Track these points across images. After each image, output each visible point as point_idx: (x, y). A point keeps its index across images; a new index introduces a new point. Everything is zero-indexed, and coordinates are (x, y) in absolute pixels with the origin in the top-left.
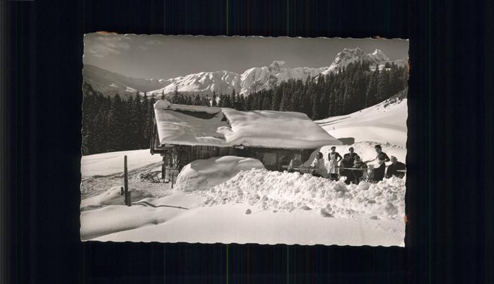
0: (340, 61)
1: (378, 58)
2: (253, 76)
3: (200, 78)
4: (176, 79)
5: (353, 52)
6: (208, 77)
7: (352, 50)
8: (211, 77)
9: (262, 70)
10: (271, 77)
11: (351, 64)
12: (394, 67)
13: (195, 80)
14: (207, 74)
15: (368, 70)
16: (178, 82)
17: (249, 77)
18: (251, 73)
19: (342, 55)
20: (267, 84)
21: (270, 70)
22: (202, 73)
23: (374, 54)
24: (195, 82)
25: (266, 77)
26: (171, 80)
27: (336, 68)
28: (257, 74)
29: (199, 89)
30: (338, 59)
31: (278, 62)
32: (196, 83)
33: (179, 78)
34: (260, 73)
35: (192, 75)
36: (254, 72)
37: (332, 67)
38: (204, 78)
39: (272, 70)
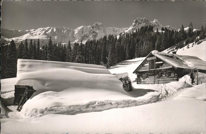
0: (135, 25)
1: (156, 25)
2: (82, 31)
3: (47, 31)
4: (31, 30)
5: (142, 20)
6: (53, 30)
7: (141, 19)
8: (55, 30)
9: (87, 28)
10: (94, 32)
11: (142, 27)
12: (166, 30)
13: (44, 32)
14: (52, 28)
15: (152, 31)
16: (32, 32)
17: (79, 31)
18: (81, 29)
19: (136, 22)
20: (91, 36)
21: (93, 28)
22: (49, 28)
23: (154, 22)
25: (90, 32)
26: (27, 31)
27: (133, 29)
28: (84, 30)
29: (46, 38)
30: (134, 24)
31: (98, 23)
32: (45, 34)
33: (32, 30)
34: (87, 29)
35: (42, 29)
36: (83, 29)
37: (131, 28)
38: (50, 31)
39: (94, 28)
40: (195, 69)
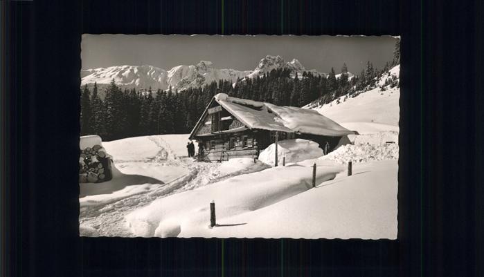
0: (263, 66)
1: (295, 67)
2: (180, 73)
3: (123, 71)
4: (96, 70)
5: (274, 60)
6: (132, 70)
7: (273, 58)
8: (136, 71)
9: (189, 69)
10: (199, 76)
11: (274, 70)
12: (310, 75)
13: (118, 73)
14: (131, 68)
15: (289, 77)
16: (98, 73)
17: (176, 74)
18: (178, 71)
19: (265, 61)
20: (194, 82)
21: (197, 69)
22: (126, 66)
23: (292, 63)
24: (118, 75)
25: (193, 76)
26: (91, 70)
27: (260, 73)
28: (184, 73)
29: (122, 82)
30: (261, 65)
31: (205, 62)
32: (120, 76)
33: (99, 69)
34: (187, 72)
35: (115, 68)
36: (181, 70)
37: (256, 71)
38: (128, 71)
39: (200, 69)
40: (299, 132)
